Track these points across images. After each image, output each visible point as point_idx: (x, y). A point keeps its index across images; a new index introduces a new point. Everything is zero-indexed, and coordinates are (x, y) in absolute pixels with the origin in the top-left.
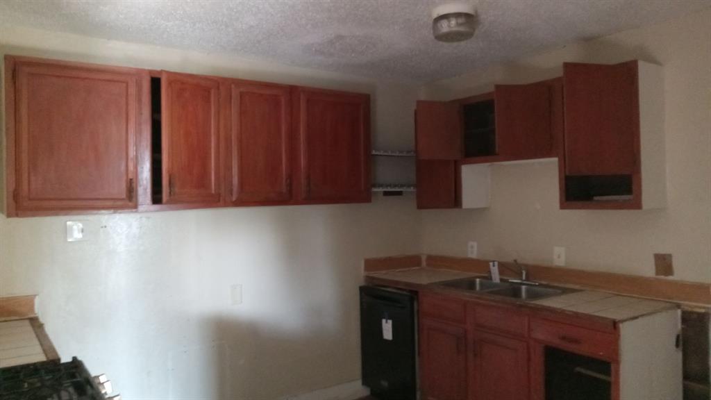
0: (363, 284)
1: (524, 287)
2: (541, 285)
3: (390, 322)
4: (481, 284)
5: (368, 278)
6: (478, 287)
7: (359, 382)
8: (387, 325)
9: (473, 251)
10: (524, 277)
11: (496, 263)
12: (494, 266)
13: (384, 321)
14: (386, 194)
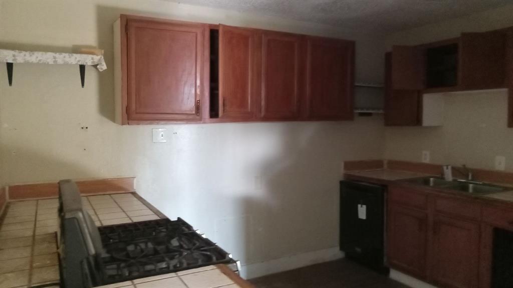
0: (342, 179)
1: (471, 186)
2: (484, 184)
3: (364, 206)
4: (435, 182)
5: (346, 175)
6: (432, 184)
7: (338, 248)
8: (361, 208)
9: (426, 158)
10: (470, 178)
11: (450, 167)
12: (447, 168)
13: (359, 206)
14: (362, 114)
